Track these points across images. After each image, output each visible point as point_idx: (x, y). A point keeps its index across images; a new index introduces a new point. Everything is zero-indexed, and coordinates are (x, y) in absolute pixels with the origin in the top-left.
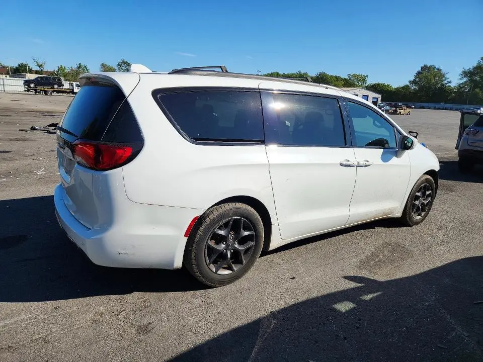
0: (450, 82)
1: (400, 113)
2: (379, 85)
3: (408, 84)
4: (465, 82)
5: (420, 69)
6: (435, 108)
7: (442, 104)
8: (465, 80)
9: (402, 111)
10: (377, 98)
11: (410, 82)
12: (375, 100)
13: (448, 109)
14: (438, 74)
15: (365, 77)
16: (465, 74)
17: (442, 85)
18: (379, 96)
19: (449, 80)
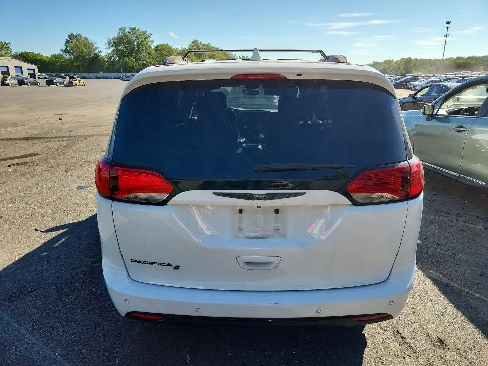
0: (100, 52)
1: (76, 84)
2: (27, 53)
3: (60, 52)
4: (113, 51)
5: (67, 37)
6: (96, 78)
7: (101, 73)
8: (111, 49)
9: (77, 83)
10: (34, 70)
11: (62, 50)
12: (32, 72)
13: (108, 78)
14: (88, 44)
15: (7, 44)
16: (111, 44)
17: (94, 54)
18: (35, 67)
19: (99, 50)
